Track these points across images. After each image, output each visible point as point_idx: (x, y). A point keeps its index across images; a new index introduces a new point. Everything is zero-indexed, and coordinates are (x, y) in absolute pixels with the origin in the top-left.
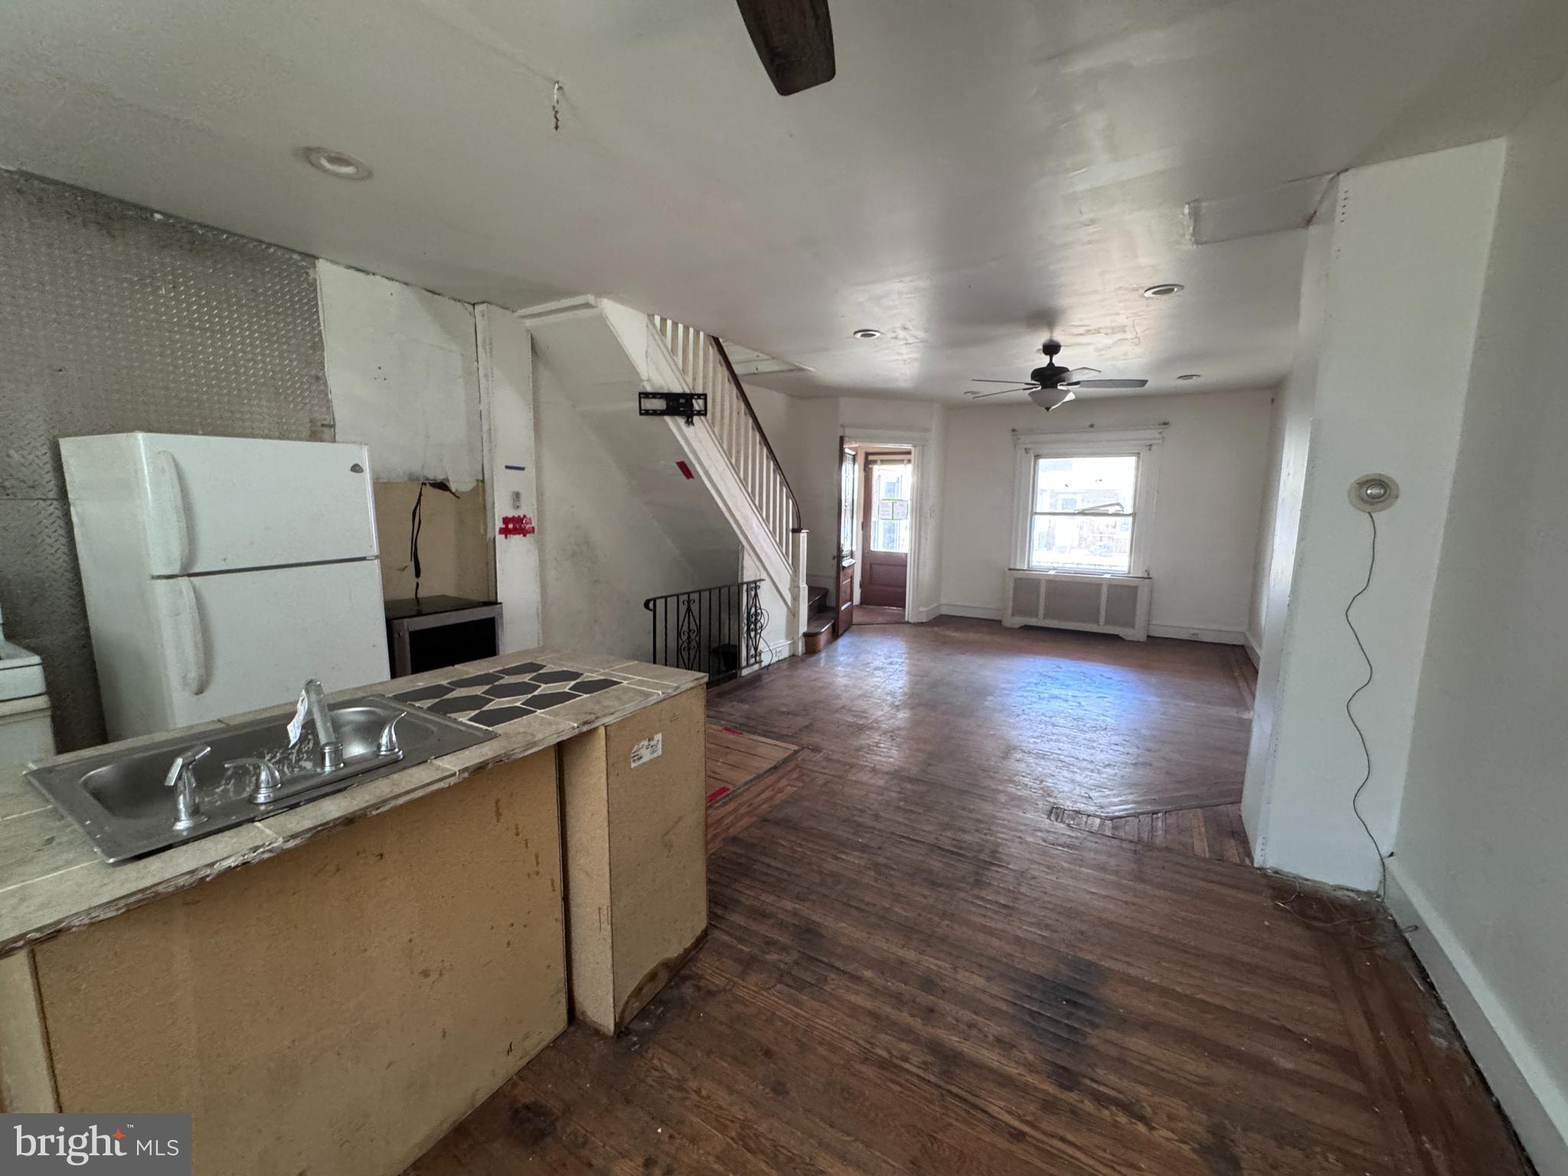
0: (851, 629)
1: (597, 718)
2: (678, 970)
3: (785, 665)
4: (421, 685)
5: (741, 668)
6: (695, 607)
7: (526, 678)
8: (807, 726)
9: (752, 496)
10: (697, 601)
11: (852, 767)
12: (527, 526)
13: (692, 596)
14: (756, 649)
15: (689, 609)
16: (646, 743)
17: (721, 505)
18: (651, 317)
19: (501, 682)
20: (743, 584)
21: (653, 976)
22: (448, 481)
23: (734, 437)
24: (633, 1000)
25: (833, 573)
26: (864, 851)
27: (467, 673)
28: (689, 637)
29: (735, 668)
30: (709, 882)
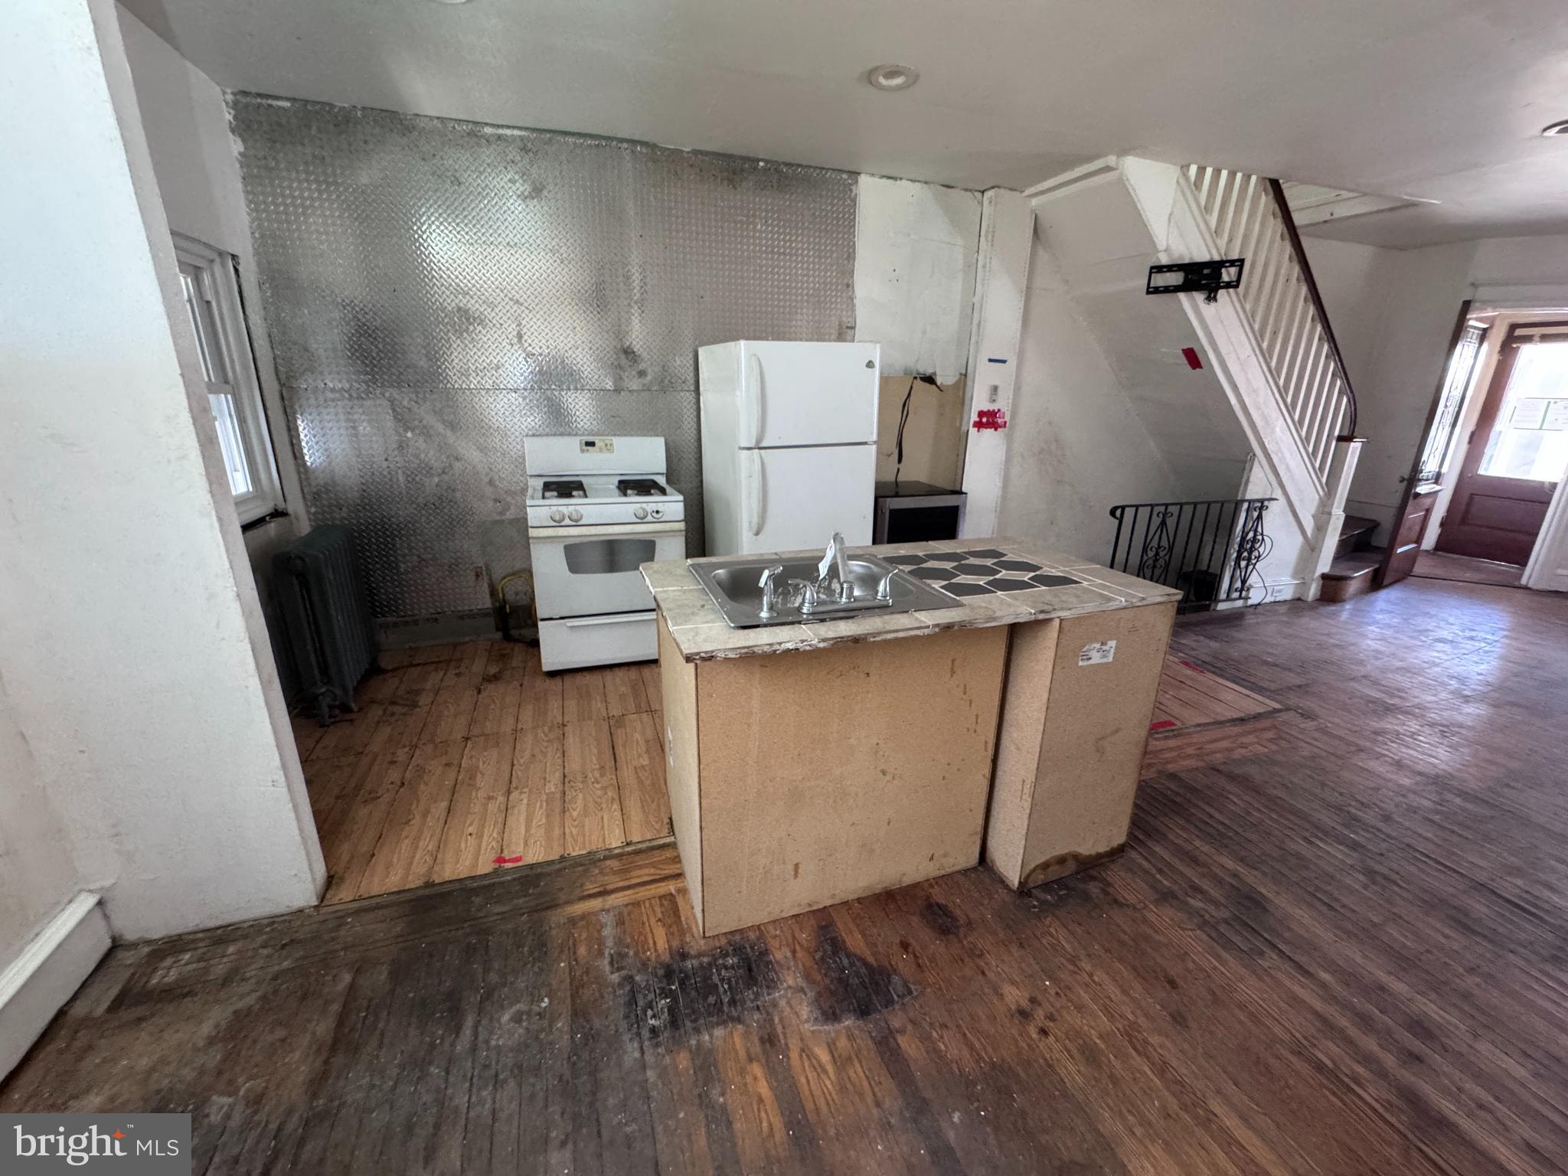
0: (1406, 581)
1: (1054, 610)
2: (1088, 867)
3: (1283, 609)
4: (902, 552)
5: (1217, 601)
6: (1171, 522)
7: (989, 562)
8: (1299, 686)
9: (1283, 392)
10: (1176, 514)
11: (1361, 750)
12: (1000, 421)
13: (1171, 509)
14: (1244, 582)
15: (1163, 523)
16: (1098, 646)
17: (1233, 401)
18: (1184, 168)
19: (966, 562)
20: (1243, 501)
21: (1061, 860)
22: (935, 374)
23: (1273, 311)
24: (1039, 871)
25: (1396, 500)
26: (1355, 850)
27: (939, 549)
28: (1157, 554)
29: (1210, 599)
30: (1136, 805)
